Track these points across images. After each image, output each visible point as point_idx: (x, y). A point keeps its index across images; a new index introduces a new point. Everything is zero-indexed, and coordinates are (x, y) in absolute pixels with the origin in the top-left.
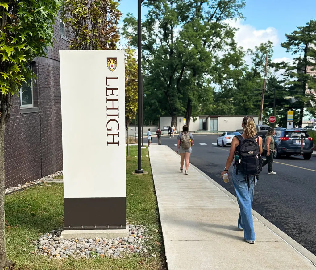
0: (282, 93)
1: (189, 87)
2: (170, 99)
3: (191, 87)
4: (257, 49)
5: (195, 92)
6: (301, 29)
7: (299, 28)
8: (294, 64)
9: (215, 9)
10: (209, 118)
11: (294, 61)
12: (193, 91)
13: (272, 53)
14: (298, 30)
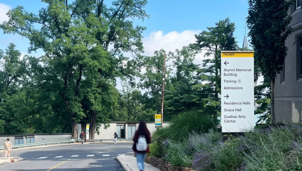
0: (191, 97)
1: (90, 90)
2: (68, 102)
3: (91, 90)
4: (178, 53)
5: (97, 95)
6: (211, 30)
7: (210, 29)
8: (204, 66)
9: (119, 6)
10: (127, 125)
11: (204, 63)
12: (94, 94)
13: (194, 57)
14: (208, 31)
